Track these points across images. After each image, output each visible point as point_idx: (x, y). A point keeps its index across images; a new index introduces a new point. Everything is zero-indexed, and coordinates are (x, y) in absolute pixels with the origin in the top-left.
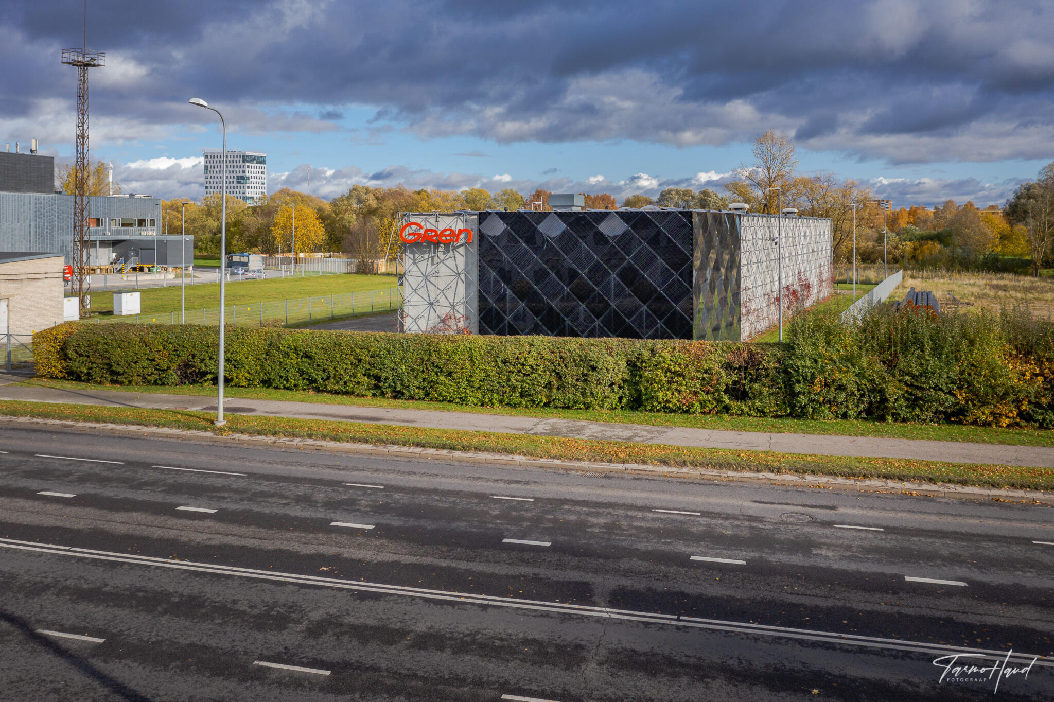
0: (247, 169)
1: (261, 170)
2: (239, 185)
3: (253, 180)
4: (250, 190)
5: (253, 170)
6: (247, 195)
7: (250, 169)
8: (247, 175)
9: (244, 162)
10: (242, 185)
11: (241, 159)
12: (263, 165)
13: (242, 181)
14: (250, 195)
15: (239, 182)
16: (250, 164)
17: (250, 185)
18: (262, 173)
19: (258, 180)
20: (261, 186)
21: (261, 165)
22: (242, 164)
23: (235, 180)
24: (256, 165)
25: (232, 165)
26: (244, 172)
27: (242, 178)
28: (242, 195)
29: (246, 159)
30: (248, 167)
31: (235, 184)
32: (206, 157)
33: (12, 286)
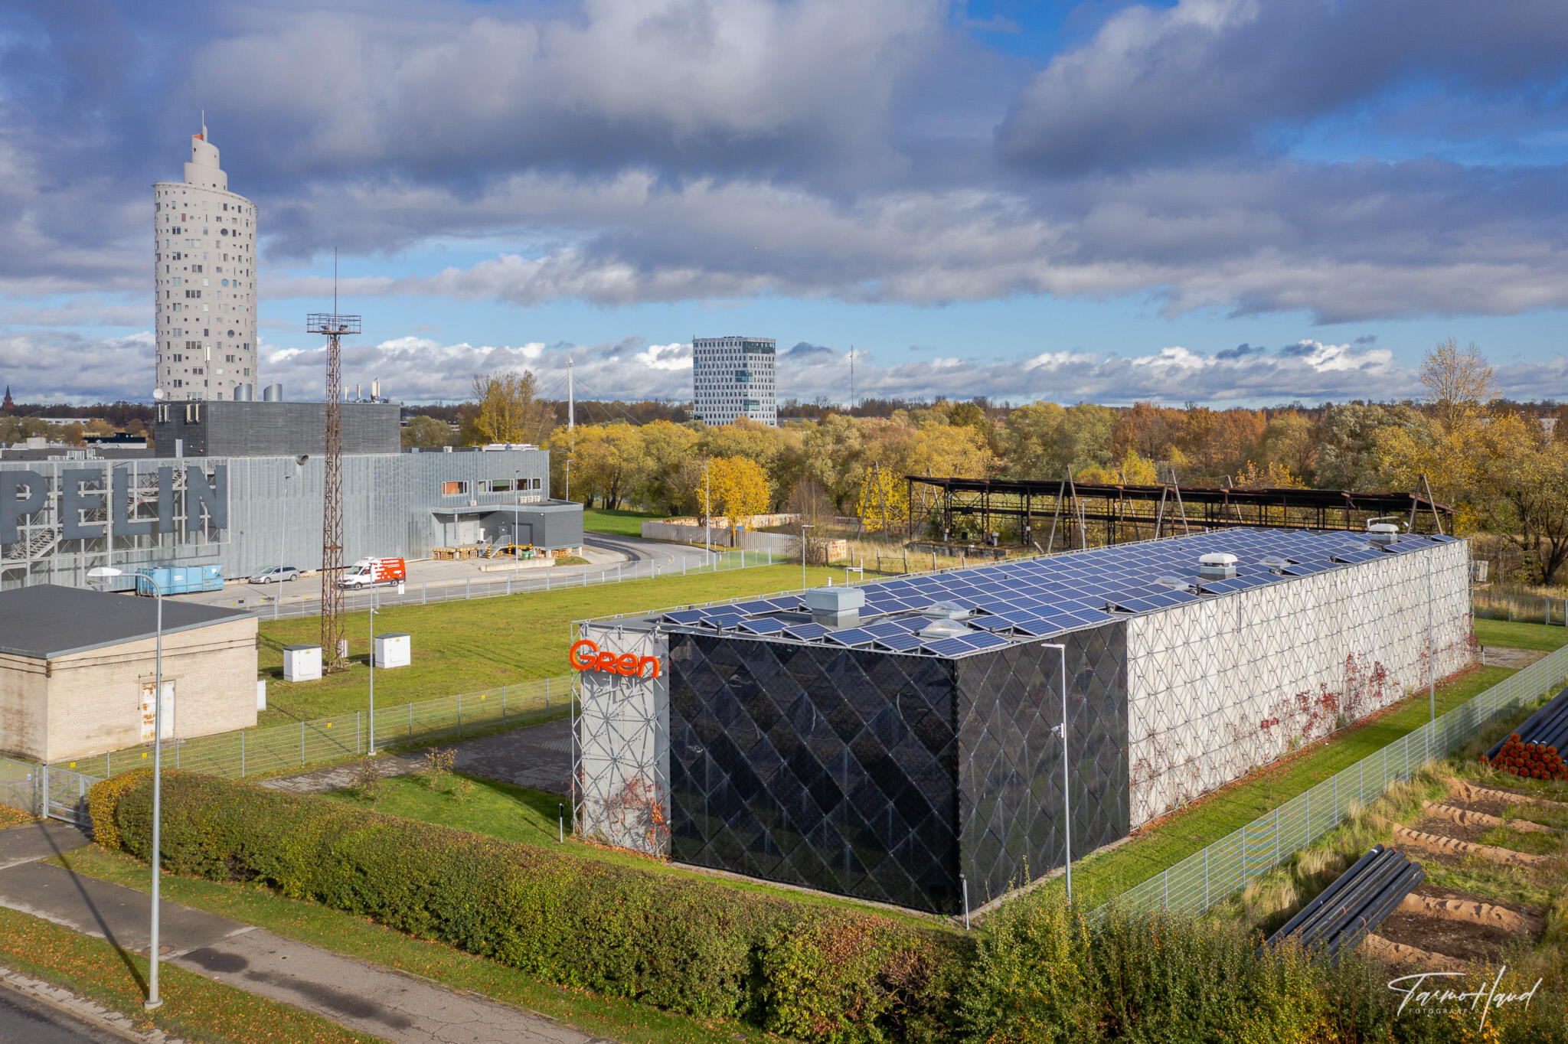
0: (749, 362)
1: (767, 363)
2: (739, 384)
3: (757, 376)
4: (754, 390)
5: (757, 362)
6: (750, 398)
7: (753, 362)
8: (749, 369)
9: (744, 352)
10: (743, 384)
11: (741, 348)
12: (771, 355)
13: (743, 378)
14: (753, 398)
15: (738, 380)
16: (753, 355)
17: (754, 384)
18: (770, 366)
19: (764, 377)
20: (768, 384)
21: (767, 355)
22: (742, 355)
23: (734, 377)
24: (760, 355)
25: (729, 355)
26: (745, 365)
27: (743, 373)
28: (742, 398)
29: (748, 346)
30: (751, 358)
31: (733, 383)
32: (696, 345)
33: (179, 663)
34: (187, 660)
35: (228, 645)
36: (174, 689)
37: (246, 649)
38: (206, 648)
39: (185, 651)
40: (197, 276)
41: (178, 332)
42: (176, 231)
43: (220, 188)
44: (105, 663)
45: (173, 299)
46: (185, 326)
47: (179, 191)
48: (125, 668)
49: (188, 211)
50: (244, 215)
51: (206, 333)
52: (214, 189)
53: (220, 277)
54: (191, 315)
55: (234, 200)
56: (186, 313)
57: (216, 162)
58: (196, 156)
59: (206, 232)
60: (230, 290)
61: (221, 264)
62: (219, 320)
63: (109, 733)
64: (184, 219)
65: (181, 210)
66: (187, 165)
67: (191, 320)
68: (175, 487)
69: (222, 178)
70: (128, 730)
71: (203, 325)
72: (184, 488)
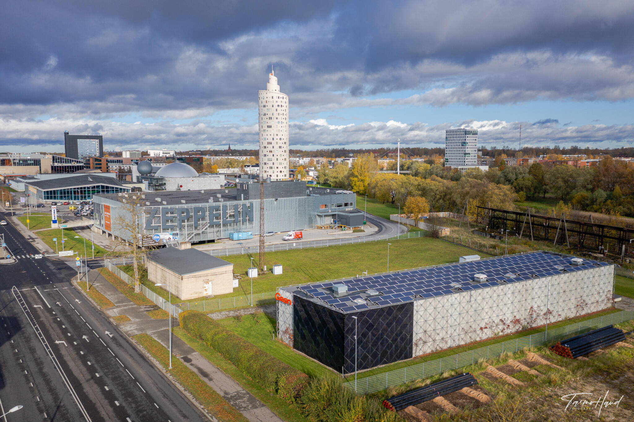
0: (467, 138)
1: (474, 138)
2: (462, 147)
3: (470, 144)
4: (468, 149)
5: (470, 138)
6: (466, 152)
7: (468, 138)
8: (467, 141)
9: (465, 134)
10: (464, 147)
12: (476, 136)
13: (464, 145)
14: (468, 152)
15: (463, 145)
16: (469, 136)
17: (468, 147)
18: (475, 140)
19: (473, 144)
20: (474, 147)
21: (475, 136)
22: (464, 136)
23: (461, 144)
24: (472, 136)
25: (460, 136)
26: (465, 140)
27: (464, 143)
28: (464, 152)
29: (466, 133)
30: (468, 137)
31: (461, 146)
32: (447, 132)
33: (213, 277)
34: (215, 276)
36: (212, 283)
37: (230, 272)
39: (215, 274)
40: (271, 121)
41: (265, 139)
42: (264, 106)
43: (277, 91)
44: (195, 277)
45: (264, 128)
46: (267, 137)
47: (265, 93)
48: (200, 278)
49: (268, 100)
50: (285, 100)
51: (273, 139)
52: (275, 92)
53: (277, 121)
54: (269, 133)
55: (282, 95)
56: (267, 133)
57: (276, 83)
58: (270, 81)
59: (273, 106)
60: (280, 125)
61: (278, 116)
62: (277, 135)
63: (196, 293)
64: (266, 102)
65: (266, 99)
66: (268, 84)
67: (269, 135)
68: (239, 210)
69: (278, 88)
70: (201, 293)
71: (272, 136)
72: (241, 210)
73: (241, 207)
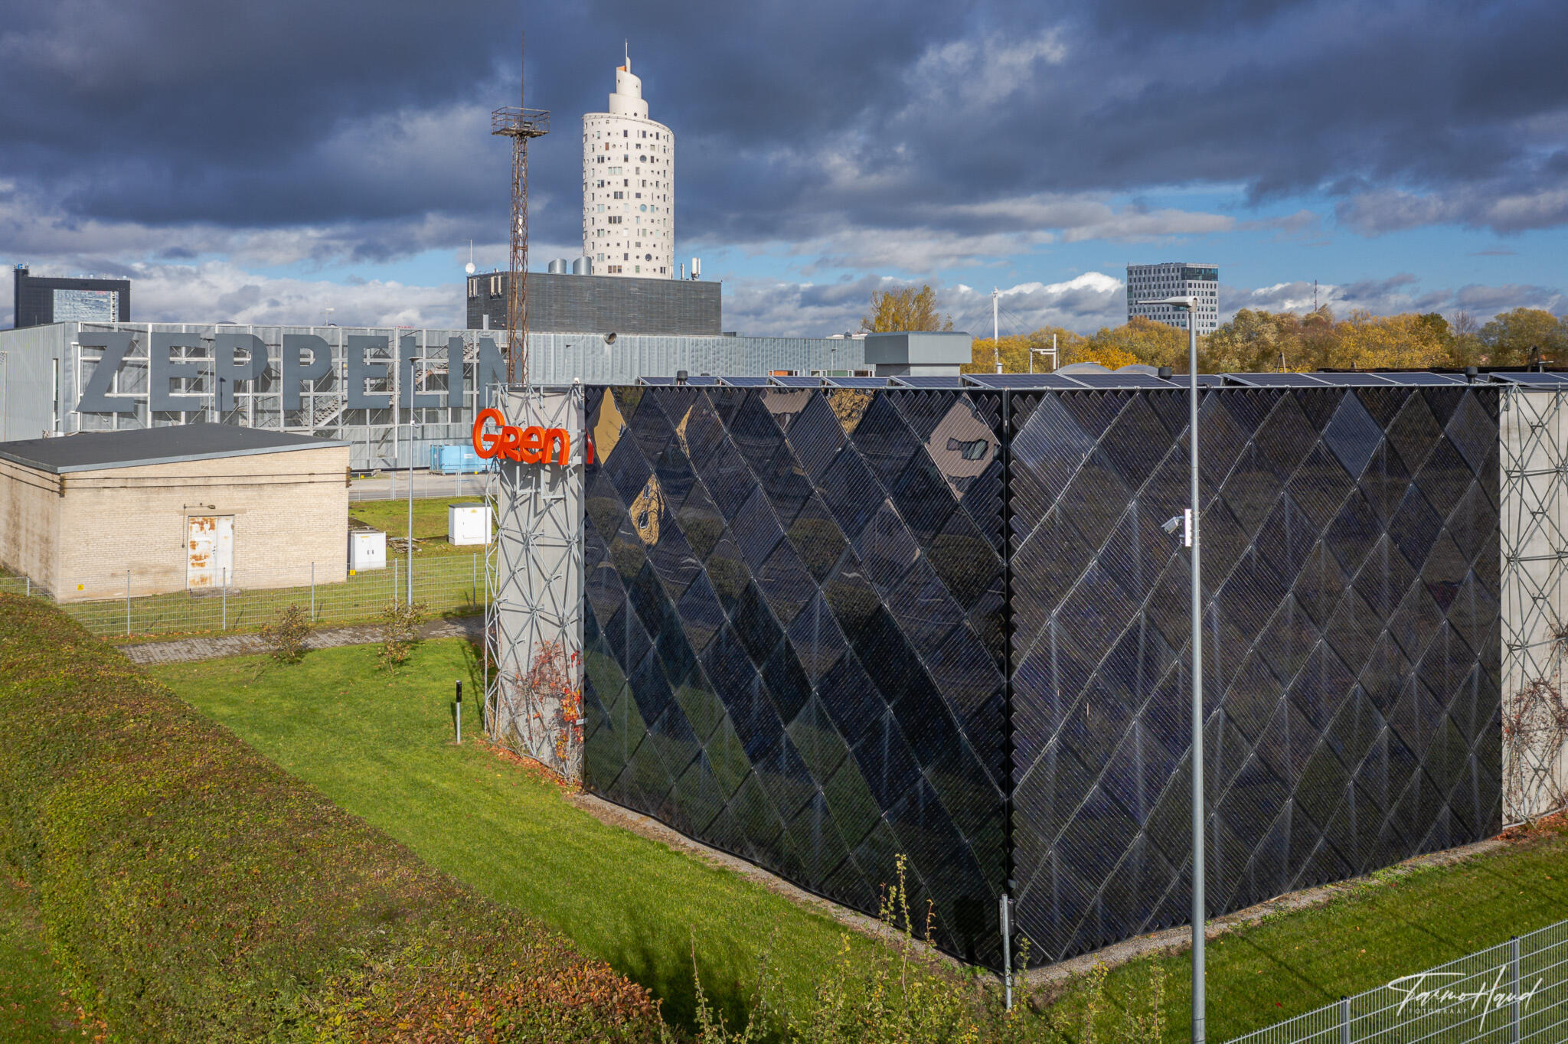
0: (1188, 289)
1: (1209, 290)
2: (1176, 313)
5: (1197, 289)
7: (1192, 289)
9: (1183, 278)
11: (1179, 274)
12: (1213, 282)
16: (1193, 282)
18: (1212, 294)
19: (1205, 305)
20: (1209, 313)
21: (1209, 282)
22: (1181, 282)
24: (1201, 282)
25: (1166, 283)
29: (1187, 273)
30: (1190, 285)
31: (1171, 313)
32: (1130, 272)
33: (240, 497)
34: (250, 492)
35: (307, 479)
36: (233, 527)
37: (330, 486)
38: (276, 480)
39: (248, 481)
40: (619, 202)
41: (601, 257)
42: (601, 160)
43: (640, 117)
44: (139, 485)
45: (598, 225)
46: (607, 251)
47: (603, 121)
48: (164, 495)
49: (611, 140)
50: (662, 142)
51: (626, 257)
52: (634, 118)
53: (639, 202)
54: (612, 239)
55: (653, 127)
56: (608, 239)
57: (637, 93)
58: (620, 87)
59: (626, 159)
60: (647, 216)
61: (641, 190)
62: (638, 245)
63: (142, 573)
64: (607, 148)
65: (605, 139)
66: (612, 96)
67: (613, 245)
68: (466, 360)
69: (642, 107)
70: (167, 571)
71: (623, 249)
72: (475, 361)
73: (476, 350)
